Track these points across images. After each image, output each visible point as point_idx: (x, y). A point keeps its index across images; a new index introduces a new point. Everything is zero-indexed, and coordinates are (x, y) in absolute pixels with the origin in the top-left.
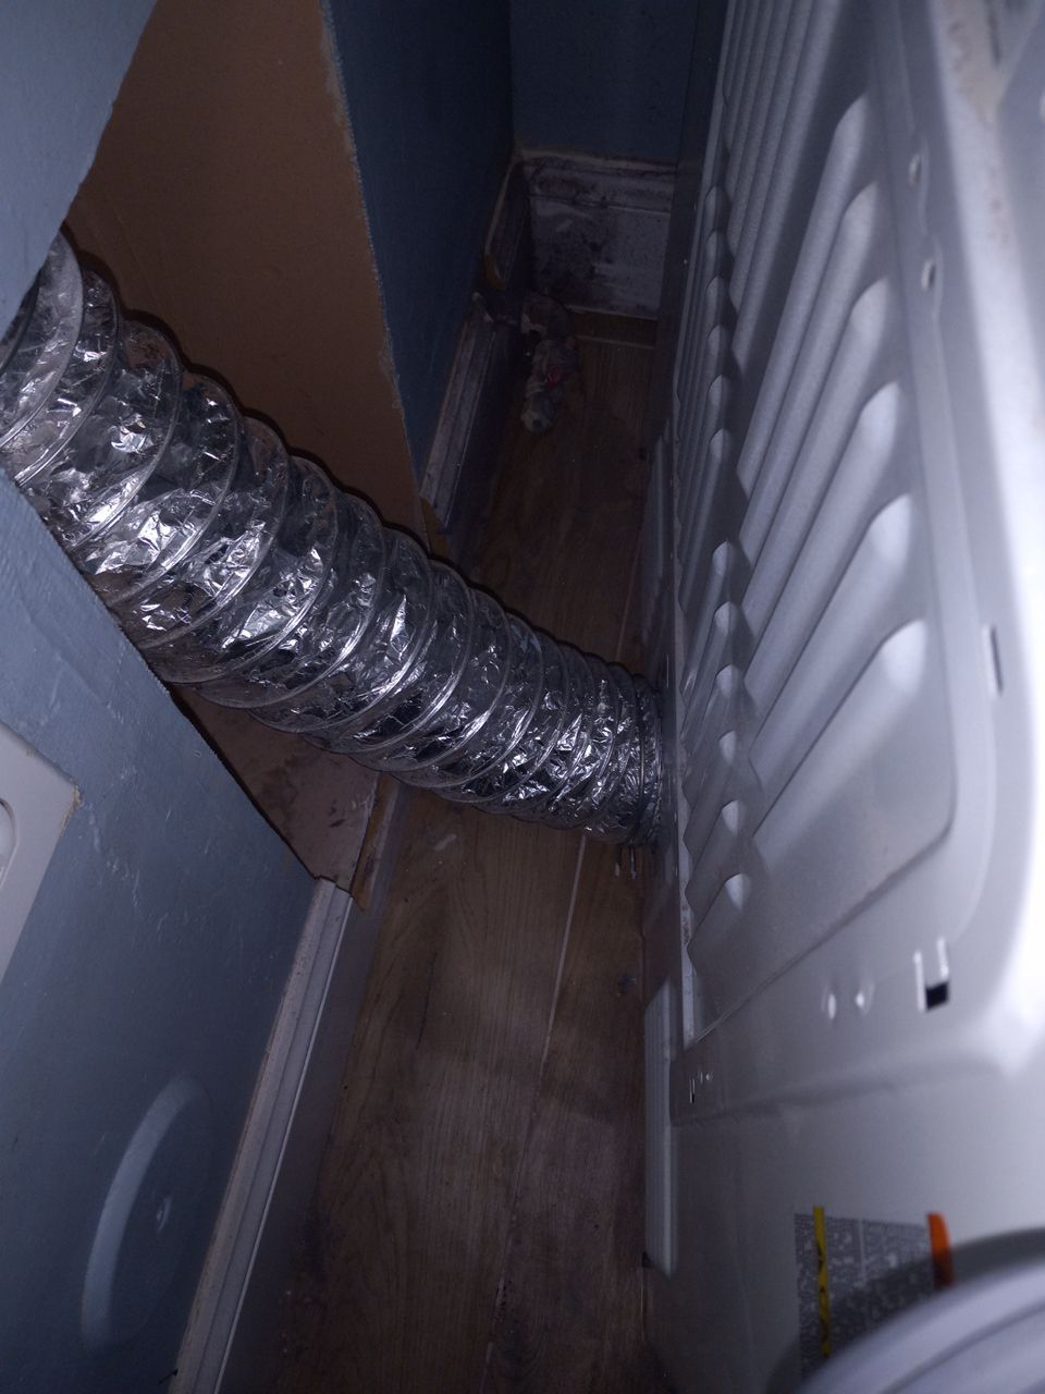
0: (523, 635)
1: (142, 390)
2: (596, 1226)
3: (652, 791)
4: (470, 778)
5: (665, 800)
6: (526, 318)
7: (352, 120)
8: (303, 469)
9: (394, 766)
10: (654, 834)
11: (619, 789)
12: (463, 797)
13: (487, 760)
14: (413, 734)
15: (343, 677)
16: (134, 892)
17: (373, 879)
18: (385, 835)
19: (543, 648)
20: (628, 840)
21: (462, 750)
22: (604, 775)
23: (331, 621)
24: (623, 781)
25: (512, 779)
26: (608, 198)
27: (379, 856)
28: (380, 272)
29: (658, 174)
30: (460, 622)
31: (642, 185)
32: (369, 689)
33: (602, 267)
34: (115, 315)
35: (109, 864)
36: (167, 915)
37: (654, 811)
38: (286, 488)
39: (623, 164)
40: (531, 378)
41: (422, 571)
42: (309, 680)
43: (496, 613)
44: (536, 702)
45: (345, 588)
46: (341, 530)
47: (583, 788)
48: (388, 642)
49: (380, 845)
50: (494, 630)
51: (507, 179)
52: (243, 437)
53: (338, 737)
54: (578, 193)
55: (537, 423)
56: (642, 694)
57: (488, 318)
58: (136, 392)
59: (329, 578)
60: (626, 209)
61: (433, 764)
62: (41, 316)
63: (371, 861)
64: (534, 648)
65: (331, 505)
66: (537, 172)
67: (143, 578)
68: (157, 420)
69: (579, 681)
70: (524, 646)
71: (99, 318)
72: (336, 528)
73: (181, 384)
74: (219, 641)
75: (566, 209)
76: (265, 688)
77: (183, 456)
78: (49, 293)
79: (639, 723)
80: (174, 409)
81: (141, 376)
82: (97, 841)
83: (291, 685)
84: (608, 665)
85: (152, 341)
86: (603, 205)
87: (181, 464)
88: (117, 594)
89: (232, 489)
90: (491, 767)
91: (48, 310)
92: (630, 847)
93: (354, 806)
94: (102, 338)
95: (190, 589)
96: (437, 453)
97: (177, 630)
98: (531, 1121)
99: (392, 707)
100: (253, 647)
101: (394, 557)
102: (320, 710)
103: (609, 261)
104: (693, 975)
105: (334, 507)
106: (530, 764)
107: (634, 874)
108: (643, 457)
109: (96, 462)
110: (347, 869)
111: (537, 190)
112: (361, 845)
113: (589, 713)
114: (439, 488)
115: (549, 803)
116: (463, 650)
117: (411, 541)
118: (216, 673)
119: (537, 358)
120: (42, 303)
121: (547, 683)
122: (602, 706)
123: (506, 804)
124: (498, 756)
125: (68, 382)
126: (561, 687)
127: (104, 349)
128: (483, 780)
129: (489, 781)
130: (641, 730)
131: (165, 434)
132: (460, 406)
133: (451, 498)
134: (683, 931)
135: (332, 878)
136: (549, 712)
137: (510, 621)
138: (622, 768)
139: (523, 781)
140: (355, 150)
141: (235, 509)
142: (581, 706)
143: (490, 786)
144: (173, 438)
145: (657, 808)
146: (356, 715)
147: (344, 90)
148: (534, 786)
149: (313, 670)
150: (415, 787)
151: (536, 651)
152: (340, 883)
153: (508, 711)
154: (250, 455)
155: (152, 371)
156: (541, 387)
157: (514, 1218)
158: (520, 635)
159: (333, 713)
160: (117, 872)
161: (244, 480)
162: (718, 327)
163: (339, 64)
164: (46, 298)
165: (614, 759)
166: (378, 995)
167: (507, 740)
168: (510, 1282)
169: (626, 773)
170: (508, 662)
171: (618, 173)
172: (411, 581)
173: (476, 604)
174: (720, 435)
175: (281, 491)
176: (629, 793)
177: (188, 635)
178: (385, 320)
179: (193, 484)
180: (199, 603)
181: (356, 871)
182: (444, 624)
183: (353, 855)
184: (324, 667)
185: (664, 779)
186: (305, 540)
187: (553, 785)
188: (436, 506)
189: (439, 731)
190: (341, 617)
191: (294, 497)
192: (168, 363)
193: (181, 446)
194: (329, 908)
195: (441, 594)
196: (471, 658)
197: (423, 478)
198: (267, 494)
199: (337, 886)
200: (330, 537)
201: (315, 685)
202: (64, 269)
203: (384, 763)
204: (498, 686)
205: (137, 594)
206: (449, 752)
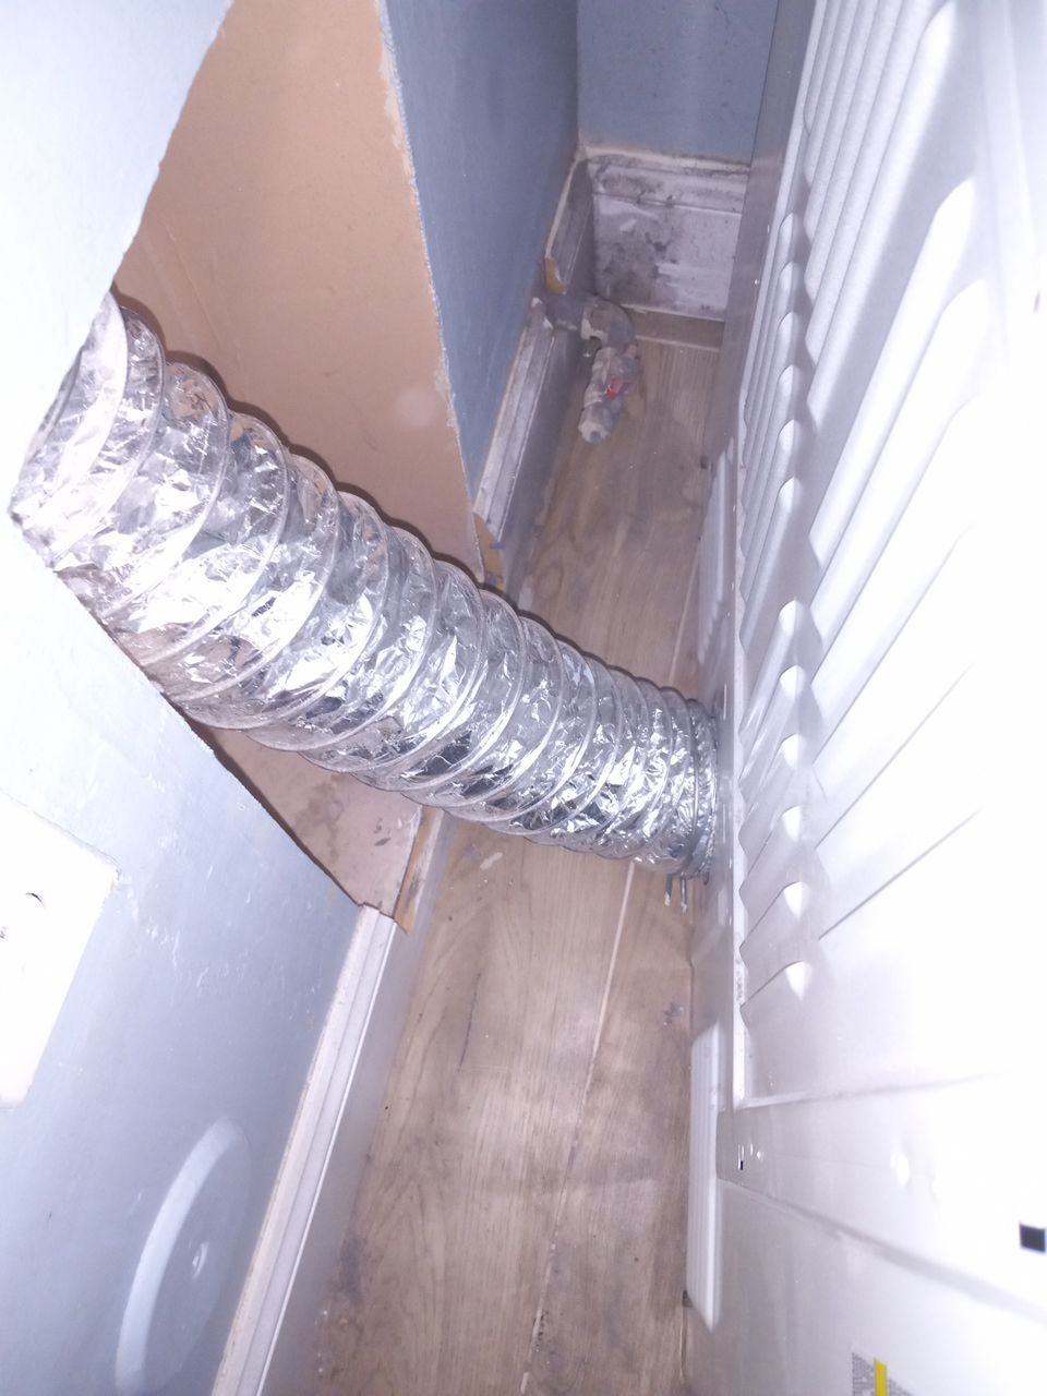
0: (576, 665)
1: (188, 444)
2: (637, 1260)
3: (705, 824)
4: (518, 813)
5: (719, 833)
6: (586, 324)
7: (411, 143)
8: (354, 511)
9: (441, 800)
10: (707, 867)
11: (672, 821)
12: (510, 829)
13: (537, 797)
14: (462, 774)
15: (391, 720)
16: (174, 952)
17: (418, 899)
18: (430, 856)
19: (596, 679)
20: (679, 872)
21: (512, 786)
22: (657, 807)
23: (379, 668)
24: (676, 813)
25: (560, 814)
26: (674, 198)
27: (424, 876)
28: (437, 293)
29: (727, 173)
30: (511, 658)
31: (712, 184)
32: (416, 731)
33: (665, 267)
34: (161, 371)
35: (148, 931)
36: (207, 970)
37: (707, 844)
38: (337, 534)
39: (690, 163)
40: (591, 388)
41: (473, 609)
42: (356, 725)
43: (547, 645)
44: (588, 736)
45: (394, 633)
46: (392, 573)
47: (634, 822)
48: (437, 684)
49: (425, 866)
50: (546, 664)
51: (570, 178)
52: (294, 486)
53: (384, 776)
54: (643, 192)
55: (595, 434)
56: (697, 722)
57: (547, 324)
58: (182, 447)
59: (378, 624)
60: (693, 209)
61: (480, 800)
62: (83, 381)
63: (416, 882)
64: (586, 680)
65: (382, 548)
66: (602, 170)
67: (188, 635)
68: (203, 477)
69: (632, 710)
70: (576, 678)
71: (143, 373)
72: (387, 573)
73: (228, 436)
74: (264, 691)
75: (631, 208)
76: (311, 732)
77: (228, 511)
78: (93, 356)
79: (695, 754)
80: (221, 464)
81: (187, 430)
82: (135, 912)
83: (337, 730)
84: (662, 689)
85: (199, 389)
86: (669, 204)
87: (228, 518)
88: (160, 651)
89: (281, 542)
90: (540, 803)
91: (91, 374)
92: (681, 879)
93: (400, 824)
94: (147, 394)
95: (236, 642)
96: (492, 465)
97: (222, 682)
98: (573, 1149)
99: (440, 747)
100: (301, 695)
101: (445, 594)
102: (367, 752)
103: (674, 261)
104: (745, 1034)
105: (385, 549)
106: (581, 798)
107: (685, 907)
108: (704, 466)
109: (140, 521)
110: (391, 890)
111: (601, 189)
112: (406, 864)
113: (642, 745)
114: (492, 502)
115: (599, 836)
116: (514, 689)
117: (463, 576)
118: (262, 720)
119: (597, 366)
120: (85, 369)
121: (600, 717)
122: (656, 737)
123: (554, 836)
124: (547, 792)
125: (111, 444)
126: (613, 719)
127: (148, 406)
128: (532, 814)
129: (537, 815)
130: (696, 759)
131: (211, 490)
132: (517, 415)
133: (505, 512)
134: (736, 986)
135: (376, 905)
136: (601, 746)
137: (563, 650)
138: (675, 801)
139: (573, 815)
140: (414, 173)
141: (283, 559)
142: (634, 738)
143: (539, 819)
144: (220, 494)
145: (711, 842)
146: (403, 756)
147: (403, 113)
148: (583, 819)
149: (361, 715)
150: (462, 820)
151: (589, 684)
152: (385, 910)
153: (559, 748)
154: (300, 505)
155: (197, 423)
156: (600, 396)
157: (553, 1247)
158: (572, 667)
159: (381, 754)
160: (156, 939)
161: (294, 530)
162: (791, 367)
163: (398, 87)
164: (88, 362)
165: (667, 790)
166: (421, 1015)
167: (557, 777)
168: (547, 1313)
169: (679, 804)
170: (560, 698)
171: (686, 172)
172: (462, 620)
173: (528, 637)
174: (790, 486)
175: (332, 536)
176: (681, 825)
177: (235, 687)
178: (442, 341)
179: (241, 537)
180: (243, 656)
181: (401, 891)
182: (495, 661)
183: (398, 874)
184: (372, 712)
185: (719, 813)
186: (355, 586)
187: (601, 817)
188: (489, 521)
189: (488, 769)
190: (390, 662)
191: (345, 544)
192: (216, 414)
193: (229, 500)
194: (372, 937)
195: (493, 630)
196: (522, 696)
197: (476, 494)
198: (318, 543)
199: (381, 913)
200: (380, 583)
201: (363, 729)
202: (108, 327)
203: (431, 799)
204: (549, 724)
205: (181, 652)
206: (498, 790)
